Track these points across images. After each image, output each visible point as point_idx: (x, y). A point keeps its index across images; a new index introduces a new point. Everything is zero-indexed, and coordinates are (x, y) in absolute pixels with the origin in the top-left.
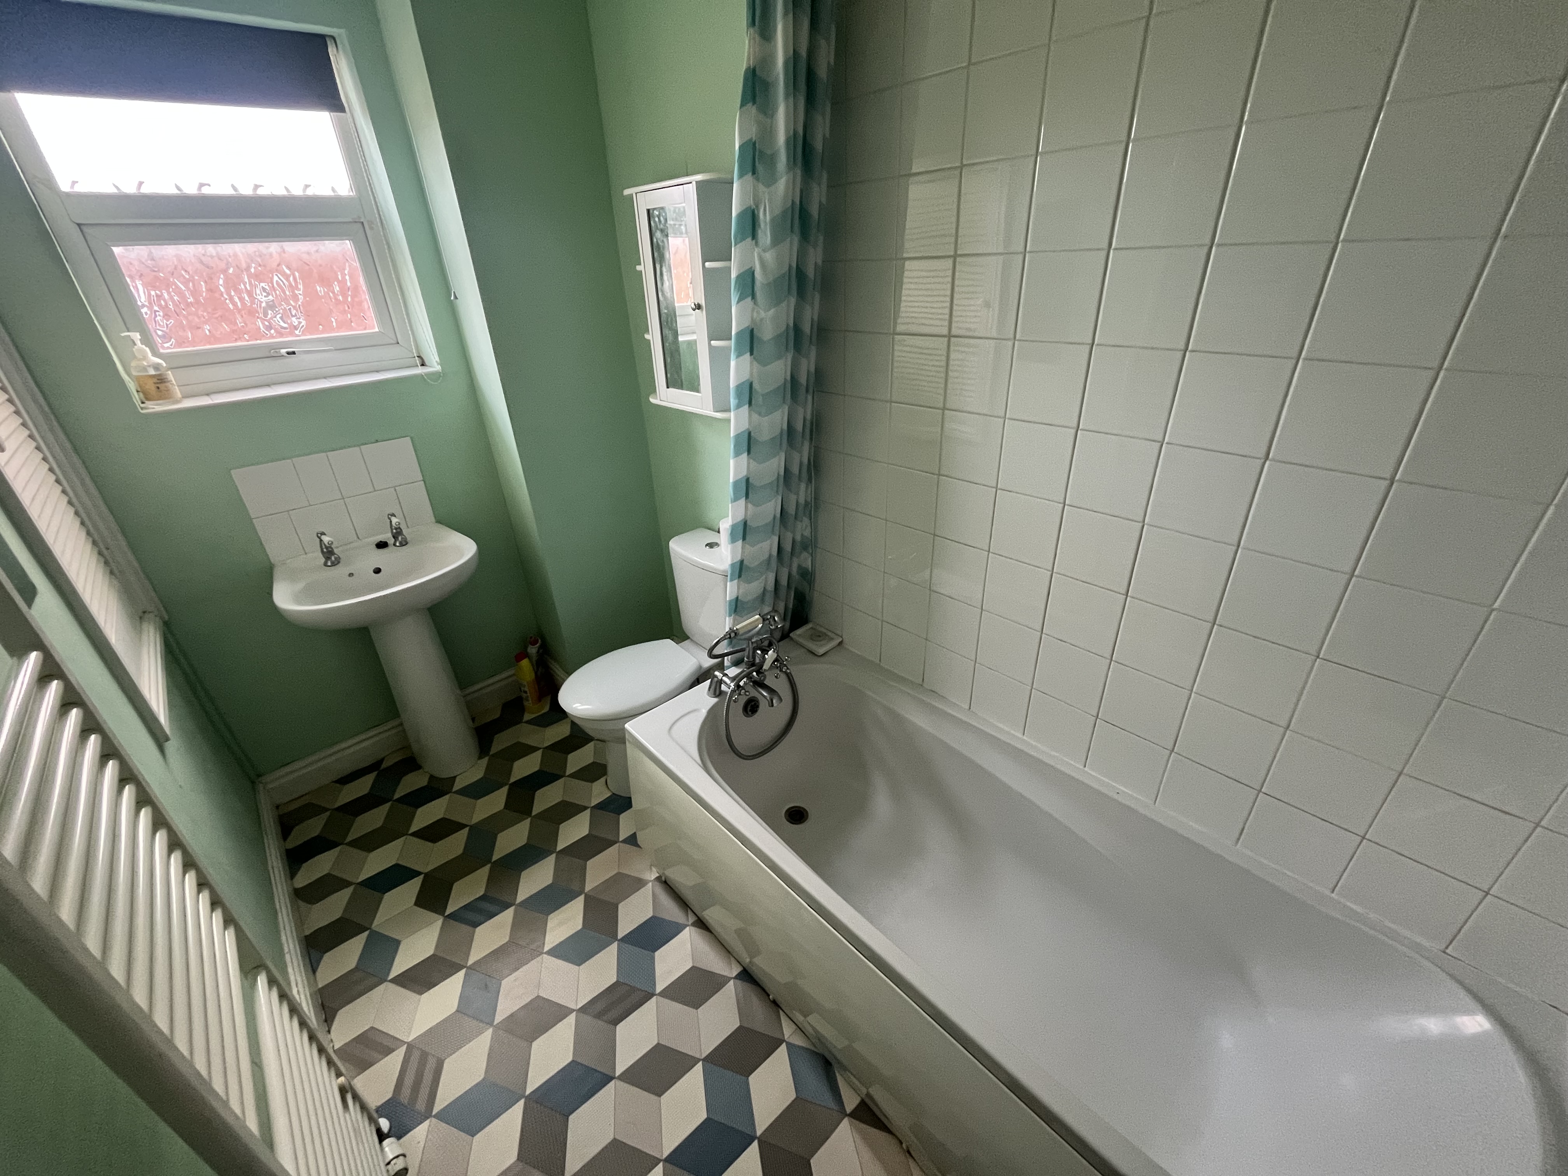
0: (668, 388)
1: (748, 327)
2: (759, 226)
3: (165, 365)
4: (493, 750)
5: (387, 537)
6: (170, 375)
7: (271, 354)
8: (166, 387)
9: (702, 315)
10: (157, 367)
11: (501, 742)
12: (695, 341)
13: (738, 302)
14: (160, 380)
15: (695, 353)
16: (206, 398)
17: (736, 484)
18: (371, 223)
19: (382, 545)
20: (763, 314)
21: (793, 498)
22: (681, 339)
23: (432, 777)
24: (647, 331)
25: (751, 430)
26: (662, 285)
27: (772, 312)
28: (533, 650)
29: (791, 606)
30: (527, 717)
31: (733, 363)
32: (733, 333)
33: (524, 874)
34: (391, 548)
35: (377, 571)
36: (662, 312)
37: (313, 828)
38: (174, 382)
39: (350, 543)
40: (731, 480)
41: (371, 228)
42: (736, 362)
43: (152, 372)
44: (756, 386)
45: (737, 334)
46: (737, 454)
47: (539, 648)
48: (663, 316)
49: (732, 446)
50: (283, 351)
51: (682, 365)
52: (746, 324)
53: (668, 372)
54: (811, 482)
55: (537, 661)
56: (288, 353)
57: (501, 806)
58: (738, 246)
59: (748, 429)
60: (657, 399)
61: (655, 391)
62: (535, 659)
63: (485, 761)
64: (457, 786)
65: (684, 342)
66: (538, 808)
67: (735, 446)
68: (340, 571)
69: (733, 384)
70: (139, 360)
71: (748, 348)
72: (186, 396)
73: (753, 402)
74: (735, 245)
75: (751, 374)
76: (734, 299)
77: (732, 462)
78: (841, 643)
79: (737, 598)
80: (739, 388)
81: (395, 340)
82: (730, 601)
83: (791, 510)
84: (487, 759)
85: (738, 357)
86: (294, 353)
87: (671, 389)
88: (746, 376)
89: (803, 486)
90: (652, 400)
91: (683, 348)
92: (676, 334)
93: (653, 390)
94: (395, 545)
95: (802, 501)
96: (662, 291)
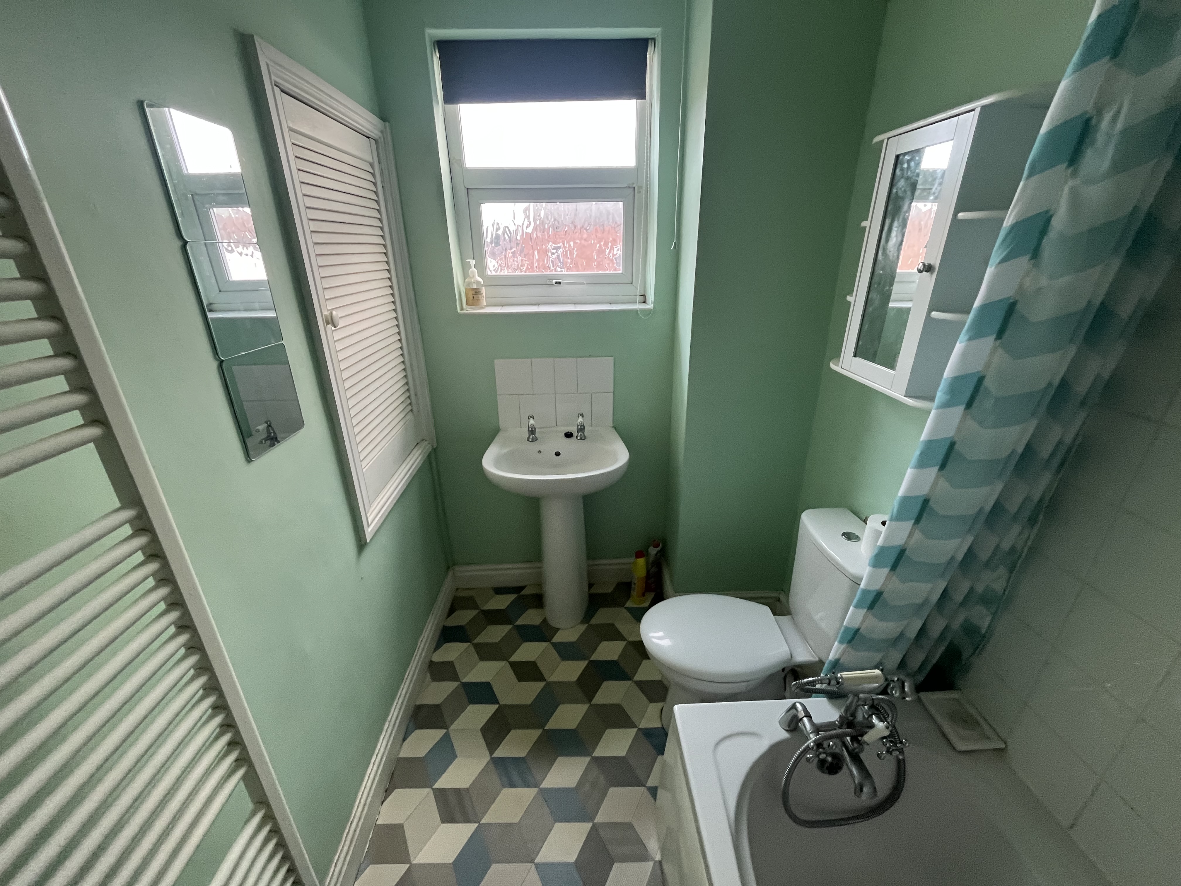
0: (855, 356)
1: (1009, 298)
2: (1093, 143)
3: (482, 283)
4: (594, 621)
5: (573, 430)
6: (483, 290)
7: (546, 282)
8: (478, 297)
9: (930, 280)
10: (478, 282)
11: (602, 617)
12: (908, 310)
13: (1003, 261)
14: (477, 292)
15: (904, 324)
16: (500, 308)
17: (905, 501)
18: (640, 187)
19: (569, 435)
20: (1044, 281)
21: (992, 541)
22: (891, 305)
23: (545, 621)
24: (850, 293)
25: (956, 439)
26: (887, 241)
27: (1065, 280)
28: (653, 551)
29: (934, 661)
30: (629, 604)
31: (959, 347)
32: (977, 303)
33: (560, 759)
34: (573, 439)
35: (558, 454)
36: (876, 273)
37: (463, 618)
38: (484, 295)
39: (550, 427)
40: (901, 492)
41: (639, 192)
42: (967, 346)
43: (475, 287)
44: (988, 383)
45: (984, 307)
46: (922, 463)
47: (658, 552)
48: (876, 279)
49: (918, 453)
50: (554, 281)
51: (883, 335)
52: (1008, 292)
53: (861, 338)
54: (1032, 527)
55: (653, 563)
56: (556, 283)
57: (574, 678)
58: (1034, 178)
59: (952, 437)
60: (838, 365)
61: (839, 356)
62: (651, 559)
63: (584, 627)
64: (557, 639)
65: (893, 308)
66: (600, 698)
67: (921, 454)
68: (534, 447)
69: (948, 372)
70: (471, 278)
71: (997, 327)
72: (487, 306)
73: (975, 404)
74: (1029, 176)
75: (988, 365)
76: (995, 258)
77: (910, 472)
78: (1001, 751)
79: (858, 630)
80: (957, 381)
81: (631, 280)
82: (847, 628)
83: (984, 555)
84: (586, 625)
85: (970, 339)
86: (560, 283)
87: (858, 359)
88: (977, 366)
89: (1016, 529)
90: (833, 366)
91: (890, 315)
92: (886, 297)
93: (837, 354)
94: (577, 437)
95: (1006, 546)
96: (885, 249)
